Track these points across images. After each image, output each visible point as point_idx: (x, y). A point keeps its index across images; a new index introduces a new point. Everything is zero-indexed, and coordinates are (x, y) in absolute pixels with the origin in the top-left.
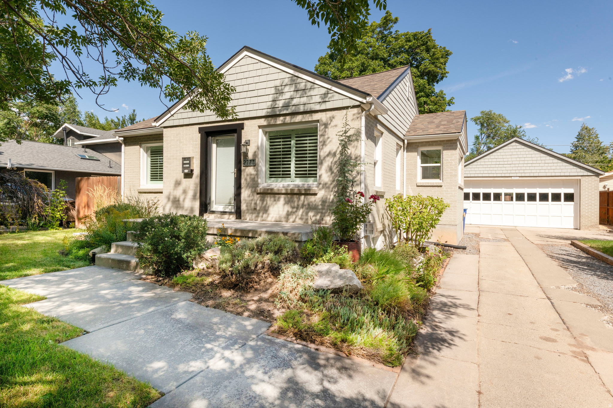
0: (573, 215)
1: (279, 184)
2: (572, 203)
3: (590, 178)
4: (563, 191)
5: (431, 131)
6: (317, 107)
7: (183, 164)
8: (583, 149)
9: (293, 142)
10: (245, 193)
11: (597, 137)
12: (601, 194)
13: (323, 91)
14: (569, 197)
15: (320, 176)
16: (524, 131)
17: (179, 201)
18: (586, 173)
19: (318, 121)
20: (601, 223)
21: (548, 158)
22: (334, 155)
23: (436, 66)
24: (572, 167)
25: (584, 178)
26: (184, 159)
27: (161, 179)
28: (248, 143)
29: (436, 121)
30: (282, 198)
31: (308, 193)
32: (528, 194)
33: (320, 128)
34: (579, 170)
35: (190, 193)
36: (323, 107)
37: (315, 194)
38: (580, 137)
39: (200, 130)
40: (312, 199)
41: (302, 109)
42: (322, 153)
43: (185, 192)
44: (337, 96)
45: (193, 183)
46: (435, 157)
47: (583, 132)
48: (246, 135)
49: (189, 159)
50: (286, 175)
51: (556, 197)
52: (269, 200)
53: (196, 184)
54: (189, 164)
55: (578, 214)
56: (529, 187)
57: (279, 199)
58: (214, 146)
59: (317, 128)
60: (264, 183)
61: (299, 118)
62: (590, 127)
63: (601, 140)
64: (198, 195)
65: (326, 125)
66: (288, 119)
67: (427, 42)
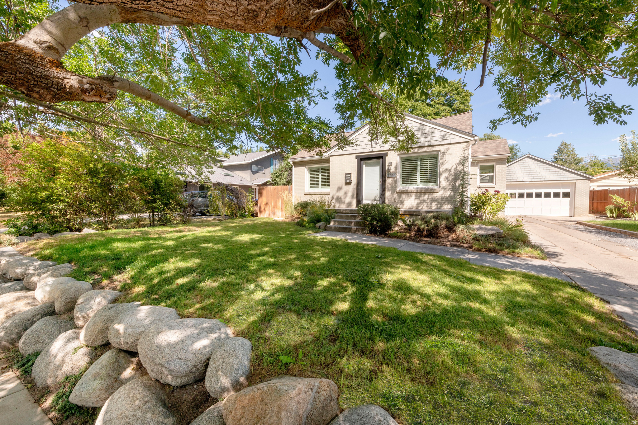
0: (569, 207)
1: (412, 187)
2: (569, 199)
3: (583, 181)
4: (561, 191)
5: (488, 153)
6: (437, 143)
7: (346, 177)
8: (562, 160)
9: (419, 163)
10: (388, 194)
11: (573, 150)
12: (591, 191)
13: (443, 133)
14: (566, 195)
15: (440, 182)
16: (519, 148)
17: (341, 198)
18: (580, 178)
19: (440, 151)
20: (590, 213)
21: (552, 168)
22: (450, 171)
23: (465, 105)
24: (569, 174)
25: (578, 181)
26: (346, 174)
27: (329, 186)
28: (390, 164)
29: (489, 146)
30: (414, 196)
31: (432, 192)
32: (536, 193)
33: (440, 155)
34: (575, 176)
35: (350, 194)
36: (443, 143)
37: (438, 192)
38: (559, 151)
39: (357, 157)
40: (435, 195)
41: (426, 144)
42: (441, 169)
43: (346, 193)
44: (452, 136)
45: (351, 189)
46: (491, 169)
47: (562, 147)
48: (388, 159)
49: (350, 174)
50: (414, 181)
51: (557, 195)
52: (404, 196)
53: (354, 189)
54: (350, 177)
55: (573, 206)
56: (536, 189)
57: (411, 196)
58: (364, 166)
59: (438, 154)
60: (401, 186)
61: (425, 149)
62: (568, 143)
63: (576, 153)
64: (355, 196)
65: (444, 153)
66: (416, 150)
67: (458, 89)
